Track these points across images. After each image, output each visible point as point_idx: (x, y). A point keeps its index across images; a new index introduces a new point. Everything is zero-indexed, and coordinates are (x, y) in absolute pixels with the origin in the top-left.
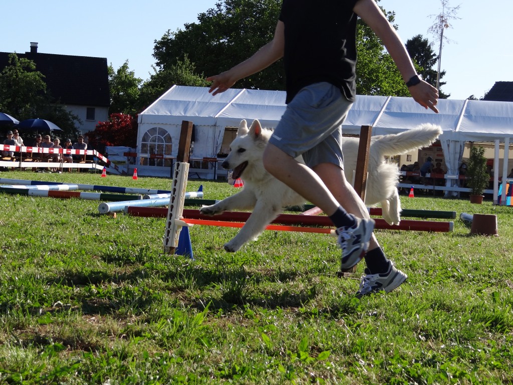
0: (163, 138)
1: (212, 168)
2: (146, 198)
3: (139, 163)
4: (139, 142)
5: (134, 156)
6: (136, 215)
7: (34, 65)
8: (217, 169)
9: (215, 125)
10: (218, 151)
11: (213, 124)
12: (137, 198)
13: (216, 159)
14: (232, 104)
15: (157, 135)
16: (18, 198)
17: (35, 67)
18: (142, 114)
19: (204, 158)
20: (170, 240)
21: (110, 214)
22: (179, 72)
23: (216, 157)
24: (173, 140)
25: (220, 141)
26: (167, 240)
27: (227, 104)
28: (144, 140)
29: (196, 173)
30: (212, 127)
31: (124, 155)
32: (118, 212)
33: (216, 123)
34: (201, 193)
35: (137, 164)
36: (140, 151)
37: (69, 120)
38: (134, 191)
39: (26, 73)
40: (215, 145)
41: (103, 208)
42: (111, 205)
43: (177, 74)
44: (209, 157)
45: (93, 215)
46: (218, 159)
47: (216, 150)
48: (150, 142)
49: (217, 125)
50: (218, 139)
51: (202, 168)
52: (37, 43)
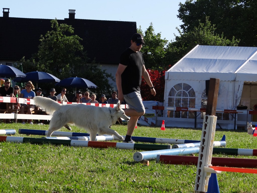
0: (187, 92)
1: (232, 120)
2: (175, 147)
3: (166, 116)
4: (166, 97)
5: (162, 109)
6: (167, 163)
7: (73, 29)
8: (236, 120)
9: (235, 81)
10: (238, 104)
11: (233, 79)
12: (166, 147)
13: (236, 111)
14: (250, 61)
15: (182, 90)
16: (62, 148)
17: (73, 31)
18: (168, 71)
19: (225, 110)
20: (200, 186)
21: (144, 162)
22: (201, 33)
23: (236, 109)
24: (196, 94)
25: (239, 94)
26: (198, 186)
27: (246, 61)
28: (170, 95)
29: (218, 124)
30: (232, 82)
31: (153, 109)
32: (151, 160)
33: (235, 78)
34: (224, 142)
35: (165, 117)
36: (167, 105)
37: (103, 77)
38: (164, 141)
39: (66, 38)
40: (235, 99)
41: (138, 157)
42: (145, 154)
43: (199, 35)
44: (229, 109)
45: (129, 163)
46: (238, 111)
47: (236, 102)
48: (176, 96)
49: (237, 80)
50: (238, 93)
51: (223, 120)
52: (75, 10)
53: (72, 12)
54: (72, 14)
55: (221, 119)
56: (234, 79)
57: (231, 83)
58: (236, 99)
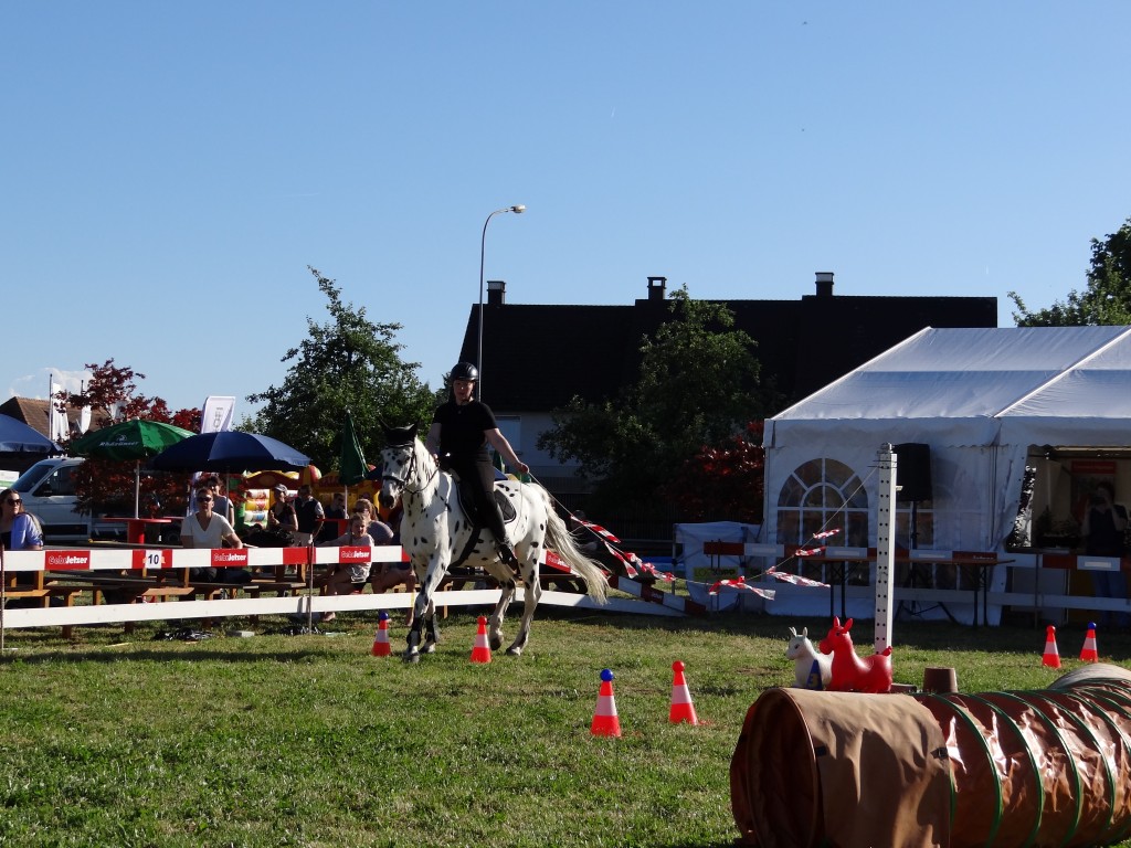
0: (839, 491)
4: (771, 508)
9: (994, 444)
10: (1008, 530)
14: (1073, 371)
15: (824, 484)
18: (775, 418)
19: (955, 554)
24: (870, 496)
25: (1013, 494)
27: (1060, 372)
29: (941, 604)
30: (984, 451)
33: (997, 437)
36: (774, 537)
39: (713, 337)
40: (998, 511)
44: (983, 550)
46: (1006, 556)
47: (1001, 525)
48: (806, 505)
49: (1002, 443)
50: (1006, 488)
51: (961, 589)
52: (832, 274)
53: (826, 279)
54: (825, 285)
55: (955, 588)
56: (994, 436)
57: (983, 453)
58: (1000, 511)
